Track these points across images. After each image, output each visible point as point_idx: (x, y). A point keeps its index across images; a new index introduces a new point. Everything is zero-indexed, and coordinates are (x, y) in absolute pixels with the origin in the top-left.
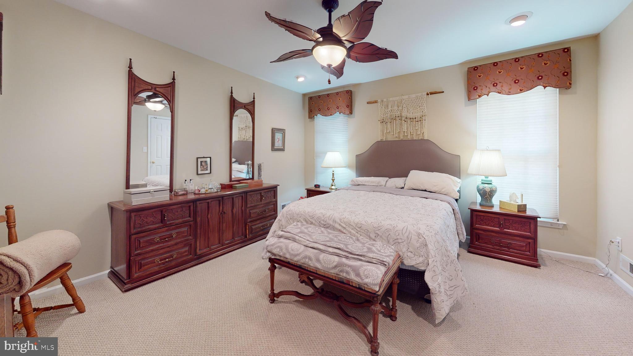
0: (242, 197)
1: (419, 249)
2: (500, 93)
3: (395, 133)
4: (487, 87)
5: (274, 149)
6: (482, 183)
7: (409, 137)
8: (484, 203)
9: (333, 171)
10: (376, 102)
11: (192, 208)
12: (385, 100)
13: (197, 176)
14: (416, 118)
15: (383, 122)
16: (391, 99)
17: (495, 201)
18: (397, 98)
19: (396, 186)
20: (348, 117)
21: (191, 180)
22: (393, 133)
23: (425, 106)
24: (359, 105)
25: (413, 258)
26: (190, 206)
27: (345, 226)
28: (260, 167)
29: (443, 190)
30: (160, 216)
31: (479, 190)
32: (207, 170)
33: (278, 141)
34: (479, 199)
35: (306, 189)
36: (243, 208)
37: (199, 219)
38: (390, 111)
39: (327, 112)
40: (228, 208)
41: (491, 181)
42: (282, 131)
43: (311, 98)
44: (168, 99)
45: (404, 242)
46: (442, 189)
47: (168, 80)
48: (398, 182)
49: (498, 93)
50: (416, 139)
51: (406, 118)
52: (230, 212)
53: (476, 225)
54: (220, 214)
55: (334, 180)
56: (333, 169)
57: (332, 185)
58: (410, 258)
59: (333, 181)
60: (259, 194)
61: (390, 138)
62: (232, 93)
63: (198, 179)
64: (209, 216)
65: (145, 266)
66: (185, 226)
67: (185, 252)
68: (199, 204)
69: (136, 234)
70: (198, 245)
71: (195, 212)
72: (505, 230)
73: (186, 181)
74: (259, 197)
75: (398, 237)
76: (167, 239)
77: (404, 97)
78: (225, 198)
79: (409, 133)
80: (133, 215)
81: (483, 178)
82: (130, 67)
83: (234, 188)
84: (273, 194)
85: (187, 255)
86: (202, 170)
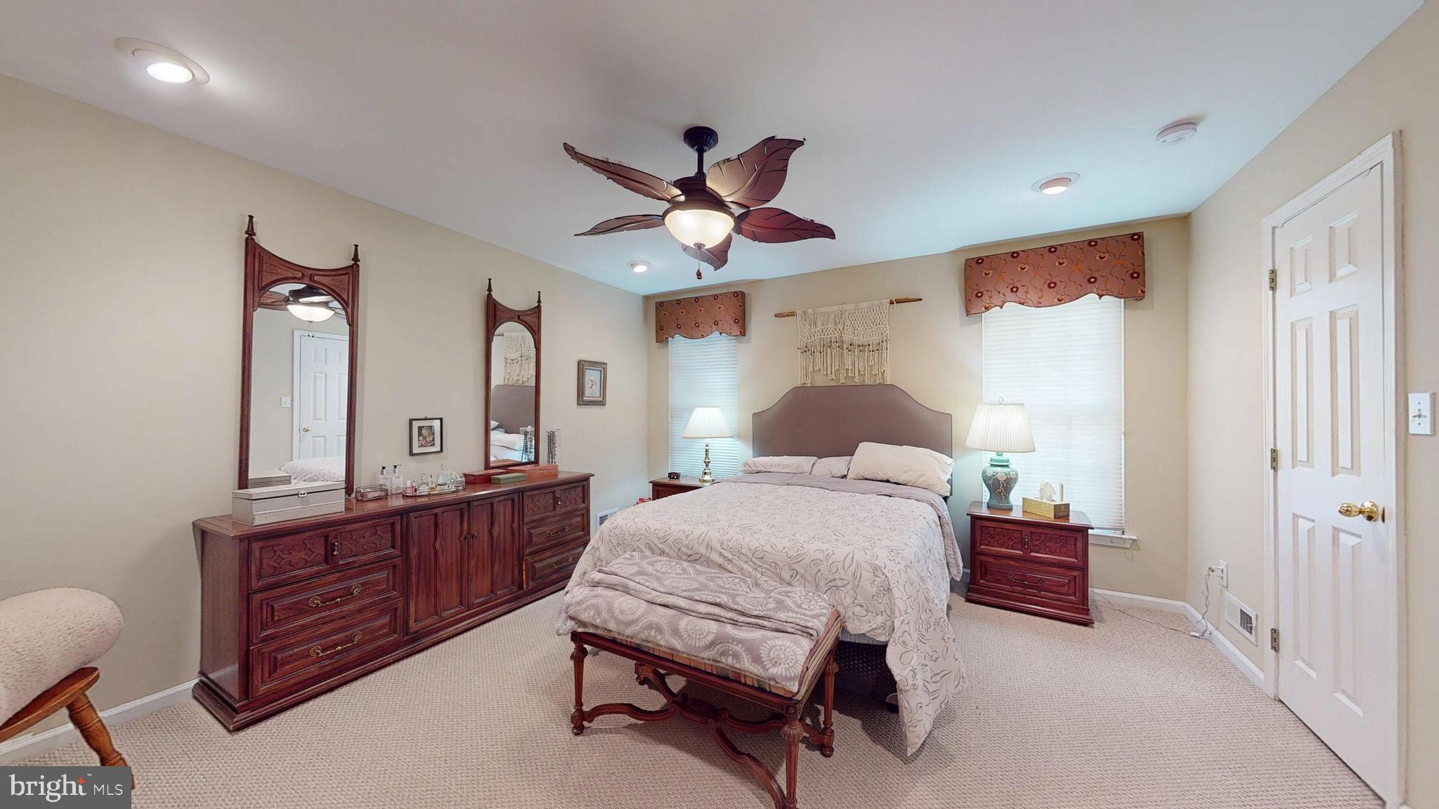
0: (513, 500)
1: (875, 598)
2: (1023, 304)
3: (829, 372)
4: (999, 293)
5: (581, 400)
6: (992, 465)
7: (857, 380)
8: (995, 503)
9: (707, 446)
10: (792, 314)
11: (398, 527)
12: (810, 311)
13: (411, 458)
14: (869, 345)
15: (805, 352)
16: (822, 310)
17: (1015, 498)
18: (834, 308)
19: (831, 474)
20: (738, 342)
21: (395, 467)
22: (825, 373)
23: (887, 324)
24: (759, 319)
25: (863, 618)
26: (393, 524)
27: (730, 556)
28: (551, 438)
29: (921, 480)
30: (323, 548)
31: (986, 479)
32: (434, 445)
33: (590, 385)
34: (986, 495)
35: (650, 482)
36: (515, 525)
37: (414, 553)
38: (821, 331)
39: (694, 330)
40: (480, 526)
41: (1008, 461)
42: (601, 366)
43: (660, 305)
44: (343, 299)
45: (848, 586)
46: (920, 477)
47: (343, 261)
48: (836, 464)
49: (1020, 303)
50: (870, 383)
51: (851, 345)
52: (486, 533)
53: (982, 547)
54: (462, 538)
55: (709, 462)
56: (707, 441)
57: (705, 473)
58: (859, 617)
59: (707, 466)
60: (551, 495)
61: (820, 381)
62: (490, 289)
63: (412, 464)
64: (438, 545)
65: (283, 664)
66: (382, 568)
67: (383, 626)
68: (415, 518)
69: (261, 590)
70: (412, 610)
71: (406, 535)
72: (1032, 554)
73: (384, 468)
74: (551, 501)
75: (836, 576)
76: (339, 600)
77: (847, 307)
78: (475, 503)
79: (857, 372)
80: (256, 547)
81: (994, 455)
82: (250, 232)
83: (492, 481)
84: (581, 495)
85: (387, 635)
86: (422, 446)
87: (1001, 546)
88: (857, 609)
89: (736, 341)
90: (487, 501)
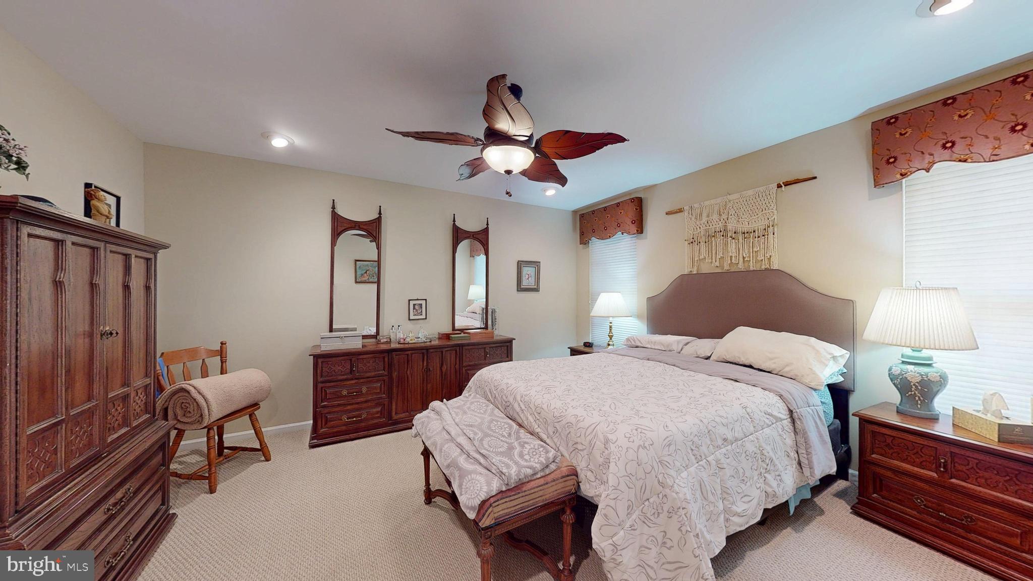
0: (456, 351)
2: (965, 161)
3: (714, 260)
4: (923, 153)
5: (520, 289)
6: (903, 362)
7: (741, 266)
8: (906, 408)
9: (611, 323)
10: (680, 211)
11: (386, 359)
12: (696, 205)
13: (409, 321)
14: (754, 231)
15: (692, 243)
16: (707, 203)
17: (942, 404)
18: (719, 200)
19: (697, 354)
20: (637, 239)
21: (399, 326)
22: (710, 261)
23: (775, 209)
24: (654, 218)
26: (384, 358)
27: (523, 407)
28: (493, 312)
29: (787, 369)
30: (349, 366)
31: (892, 378)
32: (422, 315)
33: (527, 277)
35: (568, 348)
36: (457, 366)
37: (395, 374)
38: (706, 223)
39: (605, 233)
40: (436, 362)
41: (930, 359)
42: (536, 264)
43: (582, 216)
44: (374, 236)
45: (585, 451)
46: (787, 365)
47: (374, 216)
48: (704, 346)
49: (960, 161)
50: (755, 269)
51: (735, 233)
52: (438, 369)
53: (873, 456)
54: (423, 370)
55: (612, 336)
56: (611, 319)
57: (609, 345)
59: (611, 339)
60: (483, 350)
61: (706, 269)
62: (454, 221)
63: (410, 325)
64: (408, 372)
65: (331, 421)
66: (377, 381)
67: (377, 412)
68: (396, 355)
69: (322, 382)
70: (394, 407)
71: (390, 365)
72: (953, 480)
73: (393, 326)
74: (483, 354)
75: (579, 440)
76: (355, 394)
77: (731, 197)
78: (431, 351)
79: (741, 259)
80: (320, 361)
81: (908, 352)
82: (333, 207)
83: (451, 338)
84: (506, 352)
85: (379, 417)
86: (415, 315)
87: (903, 461)
88: (589, 473)
89: (635, 238)
90: (438, 350)
